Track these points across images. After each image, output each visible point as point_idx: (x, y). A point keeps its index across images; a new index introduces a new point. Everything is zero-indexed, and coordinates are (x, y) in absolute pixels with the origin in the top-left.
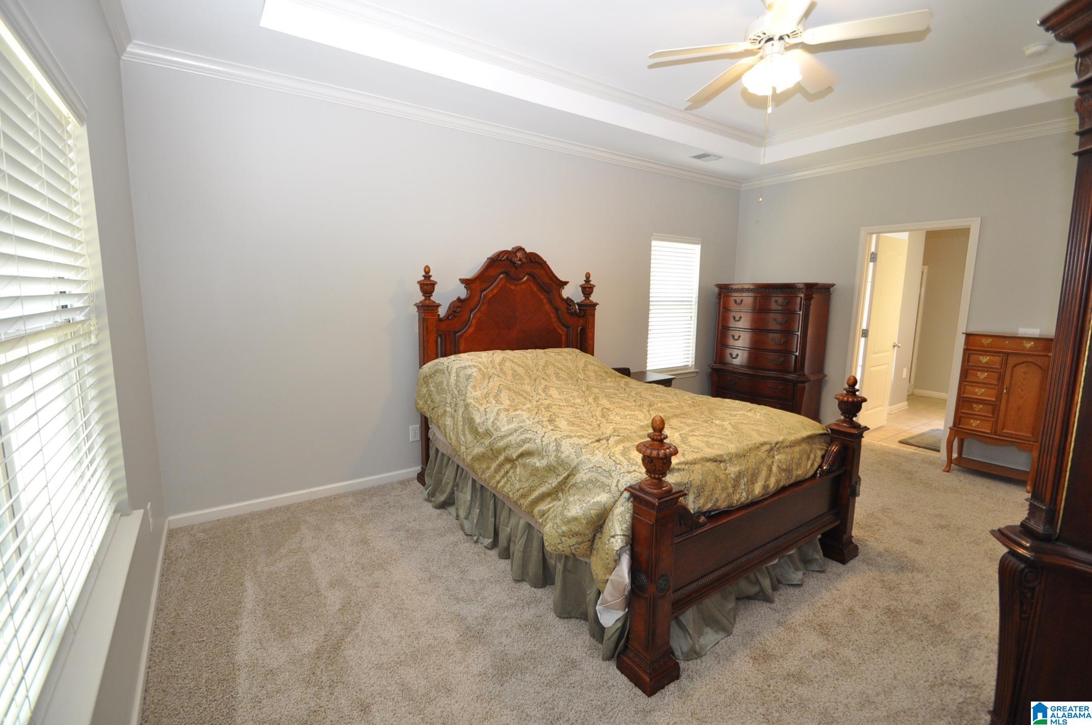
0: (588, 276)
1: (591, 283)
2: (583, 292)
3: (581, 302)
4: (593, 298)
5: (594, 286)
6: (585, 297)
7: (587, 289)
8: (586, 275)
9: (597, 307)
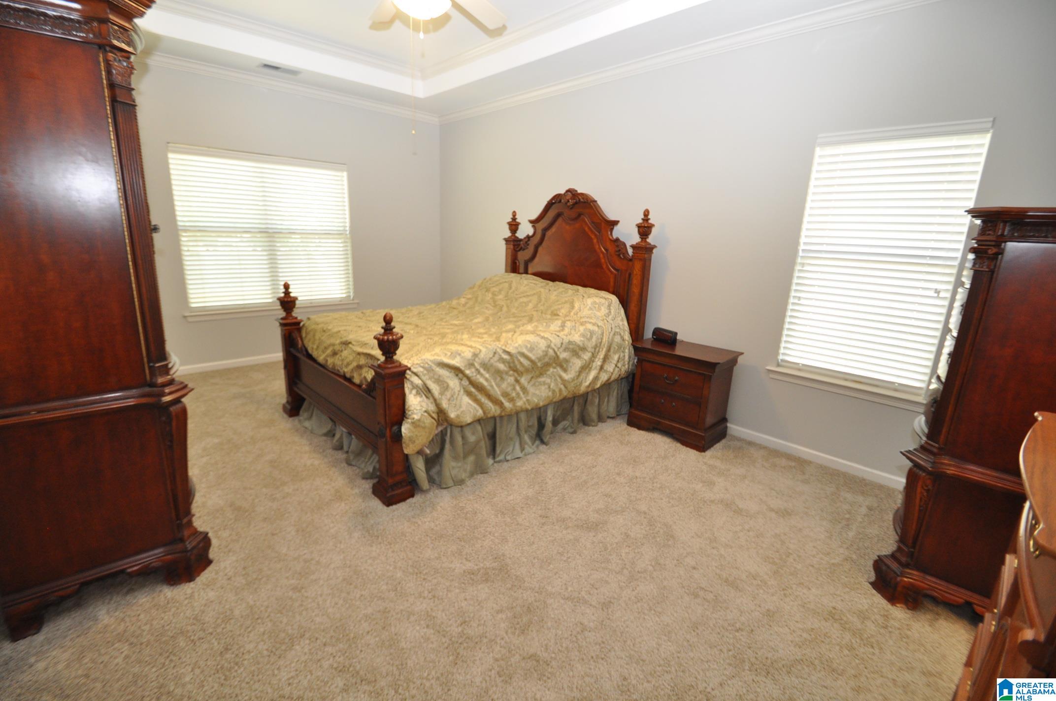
0: (646, 213)
1: (650, 222)
2: (640, 233)
3: (637, 244)
4: (651, 240)
5: (653, 225)
6: (642, 239)
7: (645, 229)
8: (644, 212)
9: (654, 251)
